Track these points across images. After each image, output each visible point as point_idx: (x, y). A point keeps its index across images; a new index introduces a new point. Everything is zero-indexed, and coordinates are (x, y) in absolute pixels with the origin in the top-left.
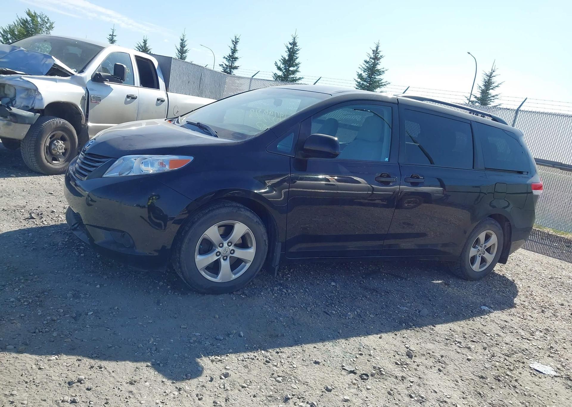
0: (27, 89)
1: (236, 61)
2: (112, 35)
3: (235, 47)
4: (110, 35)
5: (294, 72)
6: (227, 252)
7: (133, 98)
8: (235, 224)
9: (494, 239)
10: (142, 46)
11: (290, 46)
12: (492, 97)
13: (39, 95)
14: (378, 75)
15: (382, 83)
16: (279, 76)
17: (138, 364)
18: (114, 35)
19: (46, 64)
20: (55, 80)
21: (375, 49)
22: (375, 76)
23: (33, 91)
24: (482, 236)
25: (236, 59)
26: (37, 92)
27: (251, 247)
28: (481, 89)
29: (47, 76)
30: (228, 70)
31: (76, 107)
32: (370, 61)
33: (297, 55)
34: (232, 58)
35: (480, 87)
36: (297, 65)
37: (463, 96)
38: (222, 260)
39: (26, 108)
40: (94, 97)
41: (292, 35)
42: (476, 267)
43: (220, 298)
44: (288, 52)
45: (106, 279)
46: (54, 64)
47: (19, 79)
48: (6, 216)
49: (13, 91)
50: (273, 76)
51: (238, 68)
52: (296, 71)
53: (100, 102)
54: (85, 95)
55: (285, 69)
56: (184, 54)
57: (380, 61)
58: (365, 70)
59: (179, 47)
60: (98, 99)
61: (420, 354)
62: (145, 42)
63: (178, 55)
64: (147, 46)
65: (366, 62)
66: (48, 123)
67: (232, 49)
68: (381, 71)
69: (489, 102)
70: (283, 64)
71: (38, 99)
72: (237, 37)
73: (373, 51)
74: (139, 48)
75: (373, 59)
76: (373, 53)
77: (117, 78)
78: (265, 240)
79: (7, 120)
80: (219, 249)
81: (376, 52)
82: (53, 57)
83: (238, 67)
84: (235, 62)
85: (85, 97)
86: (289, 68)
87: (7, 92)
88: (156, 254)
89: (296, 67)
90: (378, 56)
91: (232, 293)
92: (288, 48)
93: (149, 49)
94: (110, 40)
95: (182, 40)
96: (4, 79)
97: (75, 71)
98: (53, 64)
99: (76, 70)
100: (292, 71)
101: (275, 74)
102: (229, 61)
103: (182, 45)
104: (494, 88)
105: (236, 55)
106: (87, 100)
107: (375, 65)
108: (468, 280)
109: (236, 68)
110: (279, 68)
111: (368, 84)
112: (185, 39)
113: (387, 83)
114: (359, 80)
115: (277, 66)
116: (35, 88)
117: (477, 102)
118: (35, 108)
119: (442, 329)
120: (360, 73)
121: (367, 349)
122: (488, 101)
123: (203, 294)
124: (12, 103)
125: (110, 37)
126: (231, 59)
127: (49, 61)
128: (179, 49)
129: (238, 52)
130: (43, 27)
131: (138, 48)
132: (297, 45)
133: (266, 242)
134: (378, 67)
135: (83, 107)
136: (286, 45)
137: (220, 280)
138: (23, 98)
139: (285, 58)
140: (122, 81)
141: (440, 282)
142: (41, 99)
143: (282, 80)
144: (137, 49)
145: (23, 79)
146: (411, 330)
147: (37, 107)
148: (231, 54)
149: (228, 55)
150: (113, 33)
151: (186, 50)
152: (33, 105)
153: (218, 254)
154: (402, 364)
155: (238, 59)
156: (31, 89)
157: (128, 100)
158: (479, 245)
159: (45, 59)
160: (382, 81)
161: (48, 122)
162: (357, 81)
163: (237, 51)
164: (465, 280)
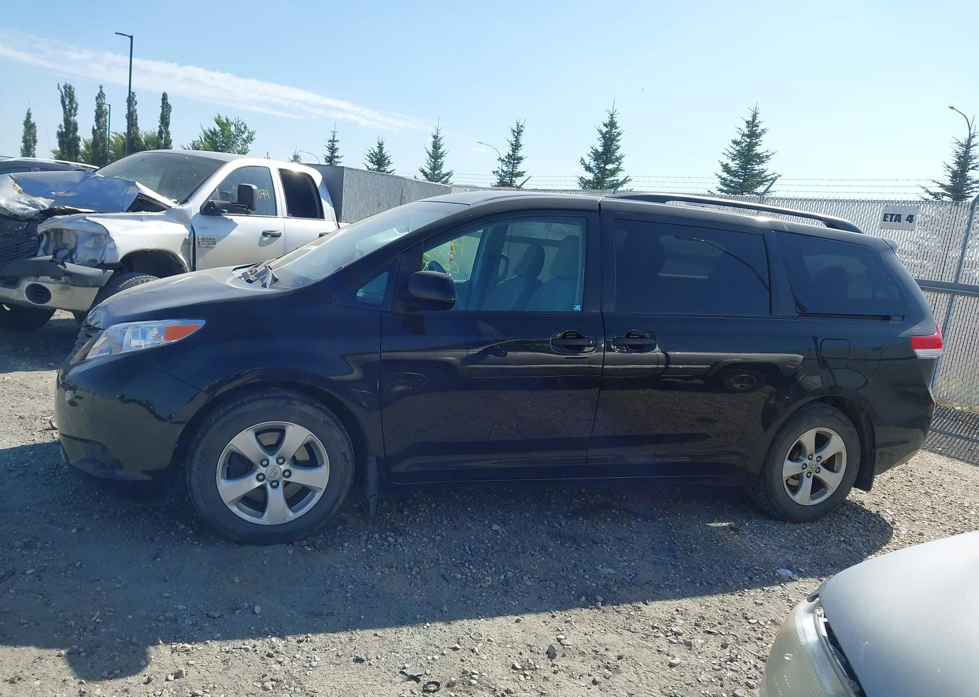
0: (95, 235)
1: (519, 163)
2: (333, 141)
3: (517, 140)
4: (330, 141)
5: (613, 172)
6: (276, 474)
7: (275, 236)
8: (286, 426)
9: (836, 444)
10: (376, 153)
11: (605, 130)
12: (974, 183)
13: (110, 242)
14: (758, 164)
15: (766, 176)
16: (588, 182)
17: (45, 652)
18: (335, 140)
19: (128, 195)
20: (141, 219)
21: (750, 119)
22: (753, 165)
23: (103, 237)
24: (808, 438)
25: (520, 159)
26: (108, 237)
27: (321, 465)
28: (951, 170)
29: (128, 212)
30: (507, 179)
31: (175, 257)
32: (743, 141)
33: (617, 143)
34: (514, 159)
35: (949, 167)
36: (618, 159)
37: (918, 186)
38: (269, 487)
39: (93, 263)
40: (203, 239)
41: (608, 111)
42: (803, 497)
43: (268, 551)
44: (601, 139)
45: (97, 519)
46: (139, 193)
47: (81, 220)
48: (17, 427)
49: (73, 238)
50: (579, 182)
51: (524, 174)
52: (617, 170)
53: (214, 246)
54: (189, 236)
55: (599, 168)
56: (439, 160)
57: (760, 139)
58: (734, 156)
59: (430, 149)
60: (212, 242)
61: (577, 652)
62: (380, 146)
63: (430, 162)
64: (383, 152)
65: (735, 142)
66: (128, 283)
67: (512, 145)
68: (763, 158)
69: (969, 193)
70: (594, 161)
71: (110, 249)
72: (520, 124)
73: (747, 122)
74: (372, 156)
75: (748, 136)
76: (748, 127)
77: (242, 207)
78: (344, 454)
79: (61, 283)
80: (262, 470)
81: (752, 124)
82: (137, 183)
83: (524, 172)
84: (518, 165)
85: (189, 240)
86: (605, 165)
87: (65, 241)
88: (147, 478)
89: (617, 163)
90: (756, 130)
91: (292, 543)
92: (601, 132)
93: (387, 157)
94: (329, 149)
95: (435, 137)
96: (59, 223)
97: (175, 202)
98: (137, 194)
99: (176, 200)
100: (610, 170)
101: (581, 179)
102: (507, 164)
103: (436, 146)
104: (977, 166)
105: (520, 153)
106: (192, 244)
107: (751, 146)
108: (785, 521)
109: (520, 174)
110: (588, 168)
111: (741, 181)
112: (440, 136)
113: (775, 175)
114: (725, 175)
115: (585, 164)
116: (105, 232)
117: (944, 194)
118: (105, 262)
119: (658, 609)
120: (724, 163)
121: (475, 640)
122: (966, 190)
123: (241, 543)
124: (71, 258)
125: (330, 143)
126: (512, 161)
127: (131, 191)
128: (431, 152)
129: (523, 147)
130: (237, 139)
131: (370, 157)
132: (618, 125)
133: (346, 456)
134: (758, 150)
135: (186, 255)
136: (598, 128)
137: (268, 521)
138: (90, 249)
139: (597, 150)
140: (249, 210)
141: (724, 524)
142: (113, 248)
143: (593, 188)
144: (369, 159)
145: (87, 220)
146: (591, 609)
147: (108, 259)
148: (511, 153)
149: (507, 154)
150: (334, 137)
151: (442, 153)
152: (103, 257)
153: (261, 477)
154: (523, 669)
155: (522, 159)
156: (100, 234)
157: (266, 239)
158: (804, 457)
159: (126, 187)
160: (766, 174)
161: (128, 281)
162: (719, 177)
163: (520, 147)
164: (782, 521)
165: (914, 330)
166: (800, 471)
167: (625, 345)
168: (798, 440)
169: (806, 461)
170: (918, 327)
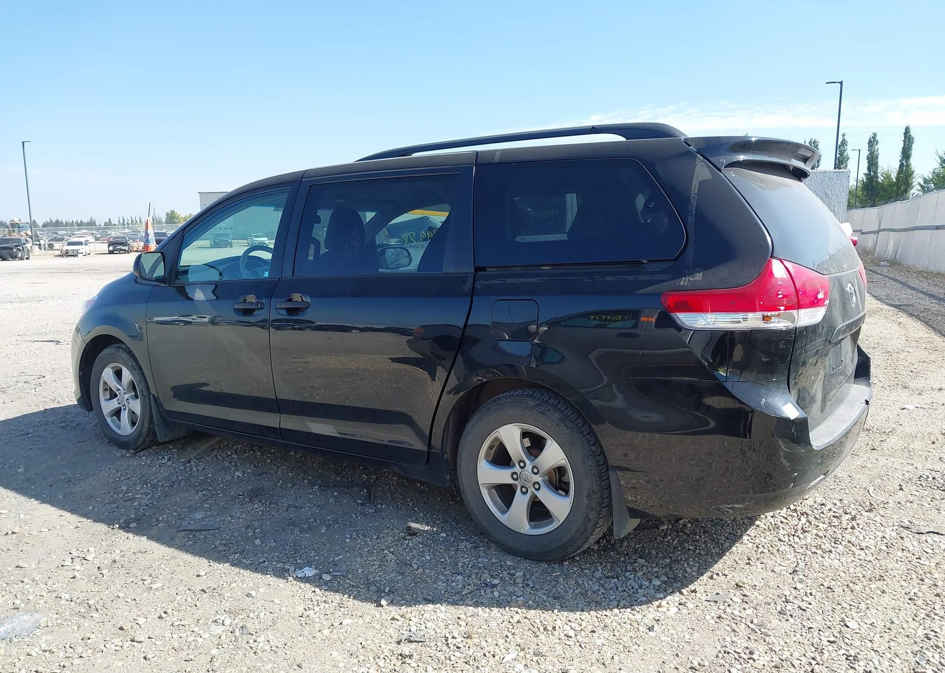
38: (122, 409)
80: (119, 396)
137: (121, 432)
153: (119, 401)
165: (684, 282)
166: (509, 480)
167: (285, 308)
168: (494, 436)
169: (517, 469)
170: (699, 276)
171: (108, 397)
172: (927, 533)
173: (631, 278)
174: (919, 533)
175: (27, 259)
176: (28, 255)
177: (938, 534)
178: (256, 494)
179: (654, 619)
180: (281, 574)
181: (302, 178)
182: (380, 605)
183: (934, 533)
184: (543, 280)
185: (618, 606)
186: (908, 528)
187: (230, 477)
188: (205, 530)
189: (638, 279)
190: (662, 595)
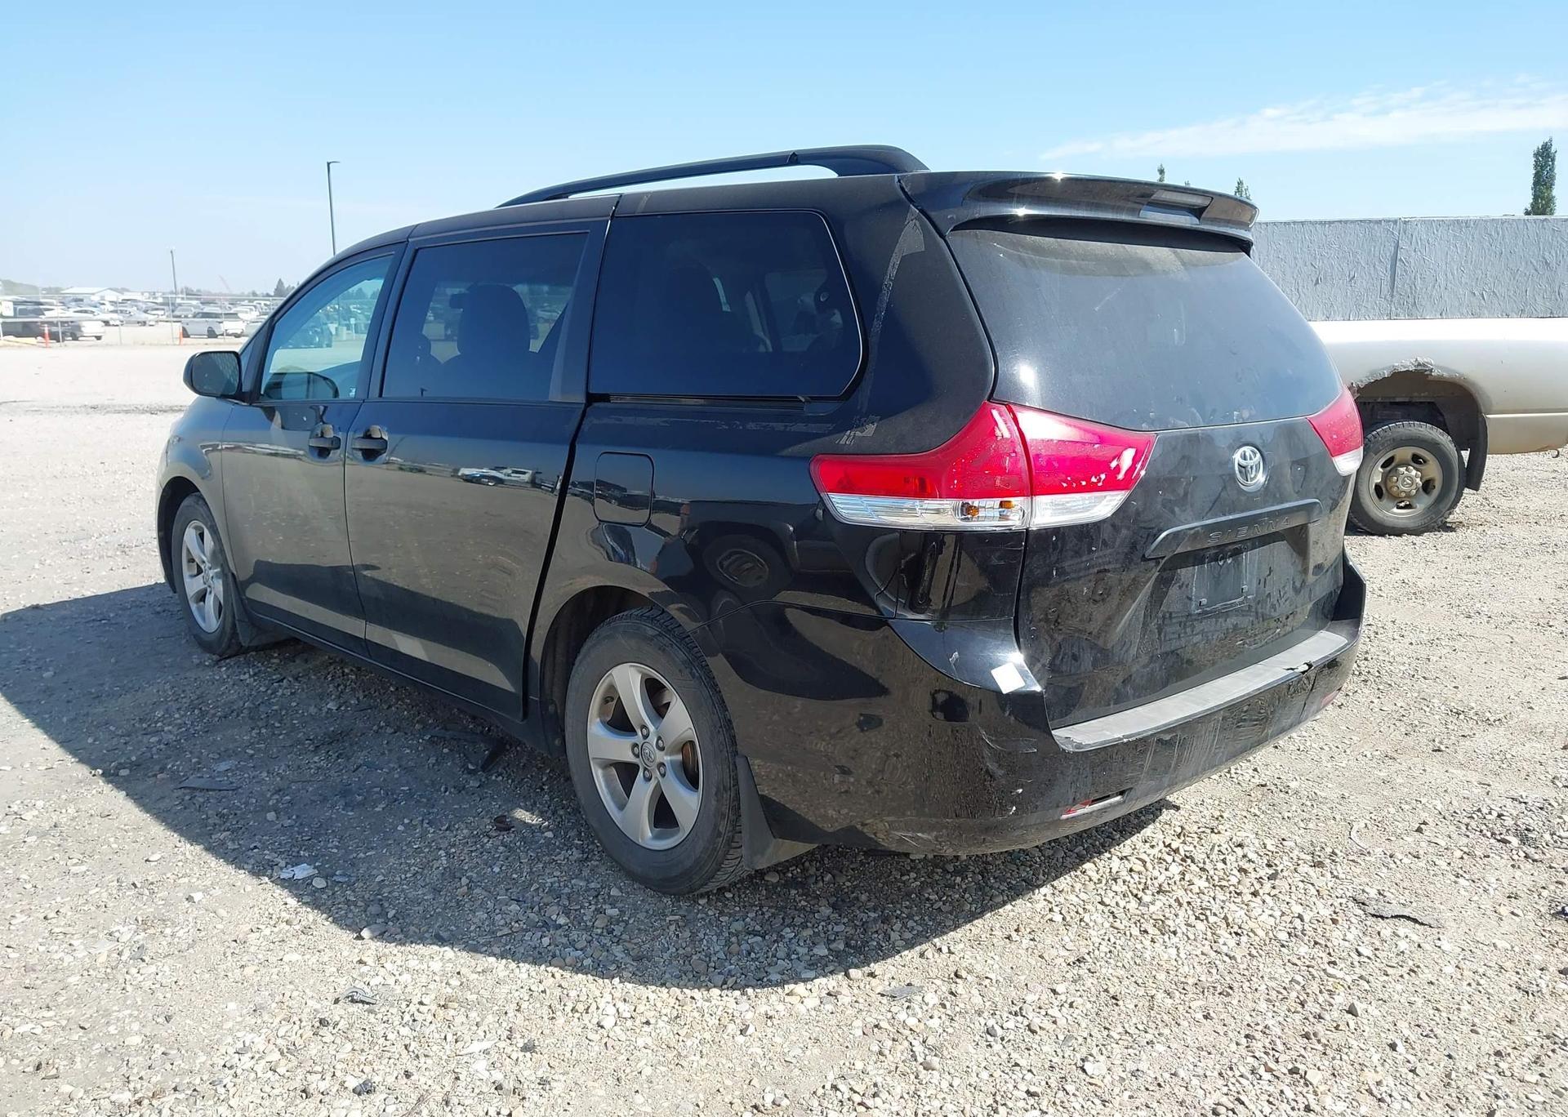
165: (846, 439)
166: (629, 757)
167: (361, 449)
168: (607, 681)
169: (639, 739)
170: (870, 429)
171: (195, 572)
172: (1392, 917)
173: (779, 426)
174: (1377, 917)
175: (329, 346)
176: (330, 340)
177: (1415, 921)
178: (336, 740)
179: (767, 1014)
180: (260, 870)
181: (409, 237)
182: (360, 938)
183: (1408, 918)
184: (666, 422)
185: (725, 983)
186: (1363, 904)
187: (315, 710)
188: (214, 790)
189: (788, 429)
190: (812, 974)
